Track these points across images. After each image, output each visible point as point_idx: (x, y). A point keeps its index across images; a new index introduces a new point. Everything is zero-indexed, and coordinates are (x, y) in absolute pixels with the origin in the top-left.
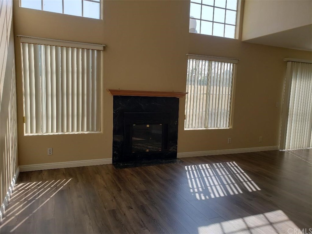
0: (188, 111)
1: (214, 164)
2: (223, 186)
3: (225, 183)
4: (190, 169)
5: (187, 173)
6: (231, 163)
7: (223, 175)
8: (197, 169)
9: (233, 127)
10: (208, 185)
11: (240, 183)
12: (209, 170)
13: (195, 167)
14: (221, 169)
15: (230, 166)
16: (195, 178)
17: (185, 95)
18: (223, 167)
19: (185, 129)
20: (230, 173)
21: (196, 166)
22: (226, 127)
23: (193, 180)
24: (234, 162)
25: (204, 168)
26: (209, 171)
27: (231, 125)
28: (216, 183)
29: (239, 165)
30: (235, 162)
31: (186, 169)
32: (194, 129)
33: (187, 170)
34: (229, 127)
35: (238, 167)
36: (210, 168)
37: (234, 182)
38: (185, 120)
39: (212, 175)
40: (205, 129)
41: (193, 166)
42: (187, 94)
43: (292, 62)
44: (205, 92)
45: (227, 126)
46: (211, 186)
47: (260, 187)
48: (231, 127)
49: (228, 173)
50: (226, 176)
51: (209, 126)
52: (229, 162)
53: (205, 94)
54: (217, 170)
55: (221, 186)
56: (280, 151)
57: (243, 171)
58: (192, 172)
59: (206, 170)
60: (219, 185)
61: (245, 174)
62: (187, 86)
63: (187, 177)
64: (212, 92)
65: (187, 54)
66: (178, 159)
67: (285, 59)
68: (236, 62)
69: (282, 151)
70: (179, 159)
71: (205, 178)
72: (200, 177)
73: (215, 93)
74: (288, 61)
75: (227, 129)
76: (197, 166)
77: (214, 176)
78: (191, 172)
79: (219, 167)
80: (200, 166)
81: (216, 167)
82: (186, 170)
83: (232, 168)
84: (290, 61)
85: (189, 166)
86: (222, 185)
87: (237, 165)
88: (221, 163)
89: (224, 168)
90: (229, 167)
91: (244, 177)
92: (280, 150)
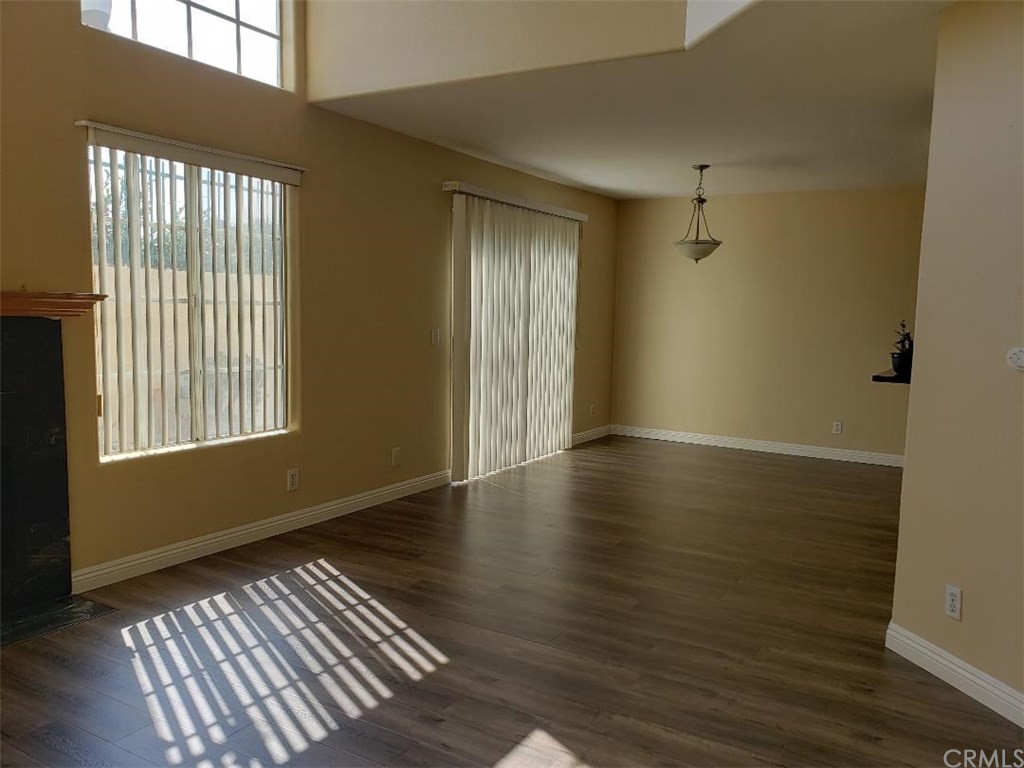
0: (112, 375)
1: (248, 588)
2: (307, 685)
3: (316, 667)
4: (148, 639)
5: (138, 663)
6: (310, 566)
7: (295, 631)
8: (181, 630)
9: (303, 423)
10: (245, 698)
11: (372, 652)
12: (235, 620)
13: (167, 622)
14: (280, 604)
15: (311, 581)
16: (179, 681)
17: (91, 306)
18: (286, 591)
19: (104, 459)
20: (323, 617)
21: (171, 613)
22: (276, 428)
23: (172, 693)
24: (322, 561)
25: (212, 615)
26: (234, 623)
27: (292, 421)
28: (279, 681)
29: (343, 572)
30: (326, 560)
31: (129, 641)
32: (143, 454)
33: (134, 648)
34: (285, 427)
35: (343, 579)
36: (238, 612)
37: (346, 652)
38: (100, 420)
39: (251, 641)
40: (193, 446)
41: (158, 620)
42: (98, 303)
43: (467, 194)
44: (182, 294)
45: (280, 425)
46: (259, 701)
47: (444, 652)
48: (294, 427)
49: (313, 618)
50: (308, 634)
51: (211, 430)
52: (302, 563)
53: (183, 301)
54: (267, 611)
55: (301, 685)
56: (453, 487)
57: (365, 595)
58: (159, 650)
59: (220, 626)
60: (292, 684)
61: (374, 603)
62: (95, 269)
63: (139, 686)
64: (209, 296)
65: (84, 123)
66: (82, 598)
67: (448, 183)
68: (295, 178)
69: (458, 487)
70: (87, 600)
71: (226, 667)
72: (201, 666)
73: (221, 297)
74: (455, 192)
75: (280, 435)
76: (175, 613)
77: (262, 643)
78: (153, 651)
79: (272, 595)
80: (189, 609)
81: (258, 600)
82: (130, 648)
83: (319, 588)
84: (461, 193)
85: (141, 626)
86: (301, 680)
87: (336, 573)
88: (273, 578)
89: (293, 598)
90: (311, 588)
91: (375, 618)
92: (455, 484)
